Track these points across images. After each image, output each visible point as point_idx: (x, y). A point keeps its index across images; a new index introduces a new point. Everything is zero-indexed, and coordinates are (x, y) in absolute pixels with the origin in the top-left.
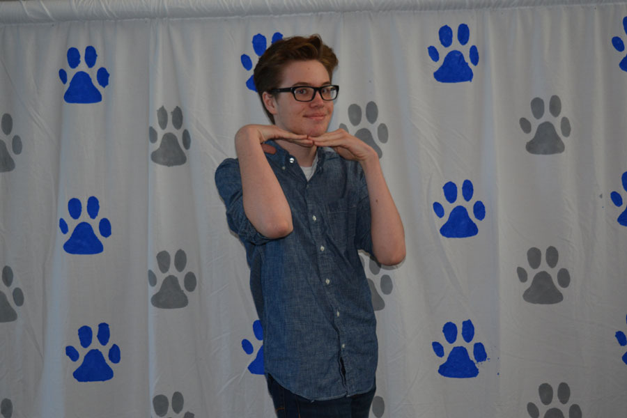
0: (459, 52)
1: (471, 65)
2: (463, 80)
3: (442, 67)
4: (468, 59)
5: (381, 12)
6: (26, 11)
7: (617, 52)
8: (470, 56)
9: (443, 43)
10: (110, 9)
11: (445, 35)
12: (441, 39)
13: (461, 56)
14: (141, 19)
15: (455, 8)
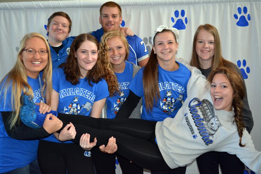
0: (181, 20)
1: (185, 24)
2: (182, 29)
3: (175, 24)
4: (184, 22)
5: (155, 6)
6: (34, 5)
7: (236, 19)
8: (185, 21)
9: (176, 16)
10: (62, 4)
11: (176, 13)
12: (175, 15)
13: (182, 21)
14: (73, 8)
15: (180, 4)
